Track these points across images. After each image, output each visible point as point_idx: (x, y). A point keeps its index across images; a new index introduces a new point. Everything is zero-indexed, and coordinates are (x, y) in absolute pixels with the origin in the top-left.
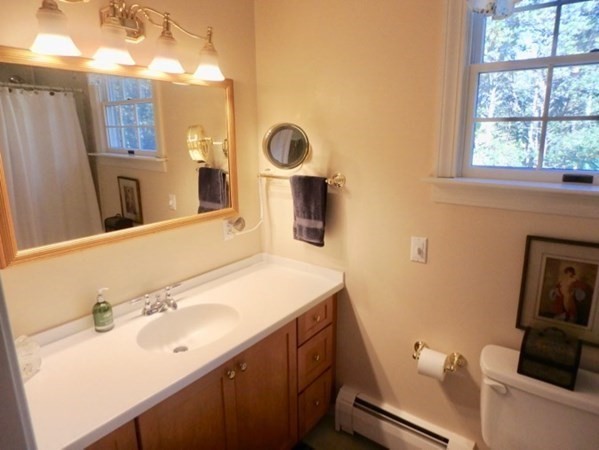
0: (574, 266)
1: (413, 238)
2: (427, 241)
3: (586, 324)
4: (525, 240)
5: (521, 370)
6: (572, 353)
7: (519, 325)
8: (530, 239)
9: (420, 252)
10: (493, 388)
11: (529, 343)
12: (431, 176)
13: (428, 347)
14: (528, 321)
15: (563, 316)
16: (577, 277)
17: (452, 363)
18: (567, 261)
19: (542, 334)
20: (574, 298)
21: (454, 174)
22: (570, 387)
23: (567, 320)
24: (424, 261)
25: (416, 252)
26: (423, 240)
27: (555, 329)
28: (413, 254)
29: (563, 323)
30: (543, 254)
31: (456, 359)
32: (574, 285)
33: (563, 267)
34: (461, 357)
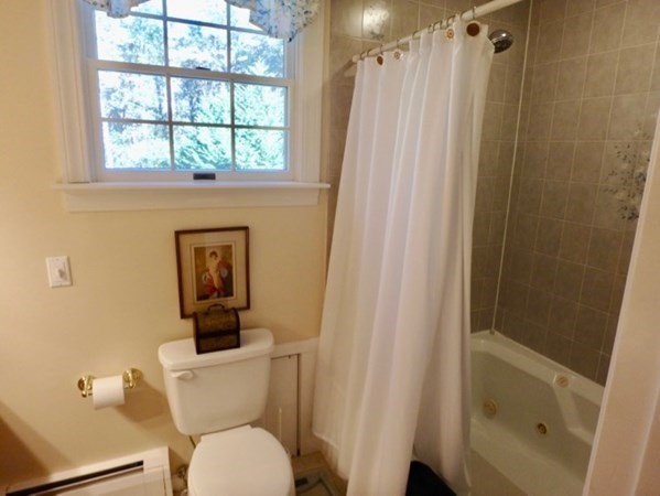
0: (216, 250)
1: (47, 260)
2: (68, 259)
3: (232, 295)
4: (173, 236)
5: (199, 351)
6: (233, 319)
7: (183, 316)
8: (178, 234)
9: (62, 274)
10: (180, 378)
11: (201, 325)
12: (60, 182)
13: (94, 378)
14: (190, 309)
15: (216, 294)
16: (219, 259)
17: (128, 381)
18: (210, 247)
19: (207, 314)
20: (220, 276)
21: (88, 180)
22: (237, 346)
23: (219, 296)
24: (68, 283)
25: (57, 274)
26: (63, 259)
27: (216, 305)
28: (53, 277)
29: (217, 300)
30: (191, 245)
31: (130, 375)
32: (219, 265)
33: (208, 253)
34: (133, 371)
